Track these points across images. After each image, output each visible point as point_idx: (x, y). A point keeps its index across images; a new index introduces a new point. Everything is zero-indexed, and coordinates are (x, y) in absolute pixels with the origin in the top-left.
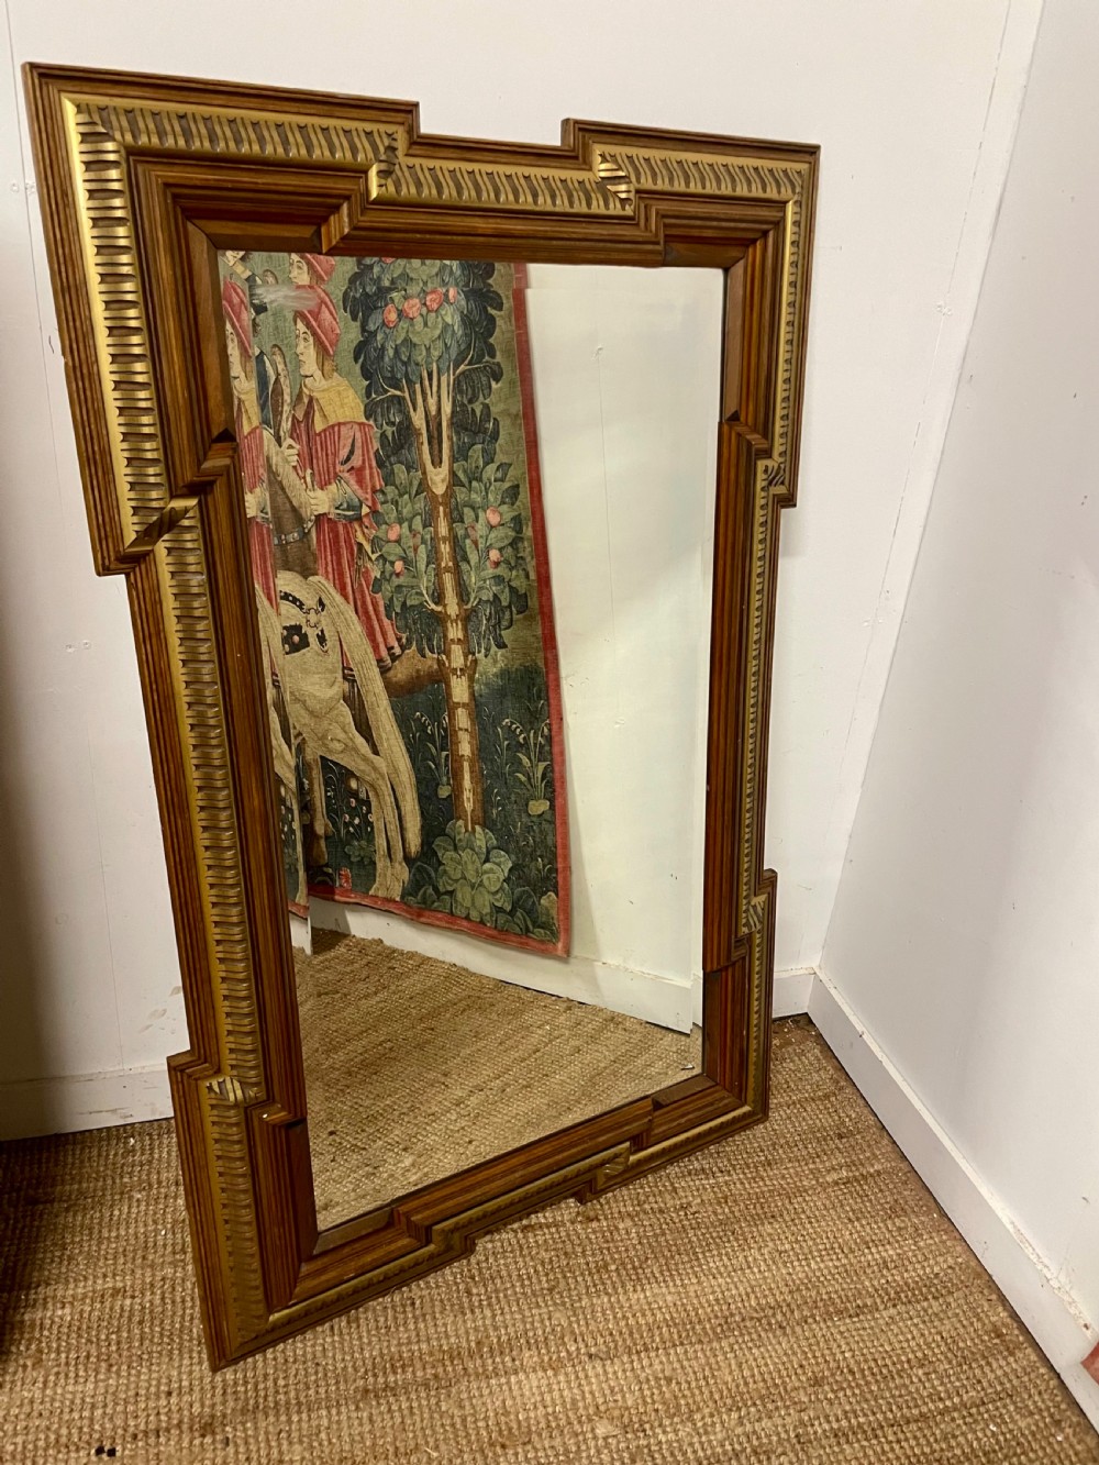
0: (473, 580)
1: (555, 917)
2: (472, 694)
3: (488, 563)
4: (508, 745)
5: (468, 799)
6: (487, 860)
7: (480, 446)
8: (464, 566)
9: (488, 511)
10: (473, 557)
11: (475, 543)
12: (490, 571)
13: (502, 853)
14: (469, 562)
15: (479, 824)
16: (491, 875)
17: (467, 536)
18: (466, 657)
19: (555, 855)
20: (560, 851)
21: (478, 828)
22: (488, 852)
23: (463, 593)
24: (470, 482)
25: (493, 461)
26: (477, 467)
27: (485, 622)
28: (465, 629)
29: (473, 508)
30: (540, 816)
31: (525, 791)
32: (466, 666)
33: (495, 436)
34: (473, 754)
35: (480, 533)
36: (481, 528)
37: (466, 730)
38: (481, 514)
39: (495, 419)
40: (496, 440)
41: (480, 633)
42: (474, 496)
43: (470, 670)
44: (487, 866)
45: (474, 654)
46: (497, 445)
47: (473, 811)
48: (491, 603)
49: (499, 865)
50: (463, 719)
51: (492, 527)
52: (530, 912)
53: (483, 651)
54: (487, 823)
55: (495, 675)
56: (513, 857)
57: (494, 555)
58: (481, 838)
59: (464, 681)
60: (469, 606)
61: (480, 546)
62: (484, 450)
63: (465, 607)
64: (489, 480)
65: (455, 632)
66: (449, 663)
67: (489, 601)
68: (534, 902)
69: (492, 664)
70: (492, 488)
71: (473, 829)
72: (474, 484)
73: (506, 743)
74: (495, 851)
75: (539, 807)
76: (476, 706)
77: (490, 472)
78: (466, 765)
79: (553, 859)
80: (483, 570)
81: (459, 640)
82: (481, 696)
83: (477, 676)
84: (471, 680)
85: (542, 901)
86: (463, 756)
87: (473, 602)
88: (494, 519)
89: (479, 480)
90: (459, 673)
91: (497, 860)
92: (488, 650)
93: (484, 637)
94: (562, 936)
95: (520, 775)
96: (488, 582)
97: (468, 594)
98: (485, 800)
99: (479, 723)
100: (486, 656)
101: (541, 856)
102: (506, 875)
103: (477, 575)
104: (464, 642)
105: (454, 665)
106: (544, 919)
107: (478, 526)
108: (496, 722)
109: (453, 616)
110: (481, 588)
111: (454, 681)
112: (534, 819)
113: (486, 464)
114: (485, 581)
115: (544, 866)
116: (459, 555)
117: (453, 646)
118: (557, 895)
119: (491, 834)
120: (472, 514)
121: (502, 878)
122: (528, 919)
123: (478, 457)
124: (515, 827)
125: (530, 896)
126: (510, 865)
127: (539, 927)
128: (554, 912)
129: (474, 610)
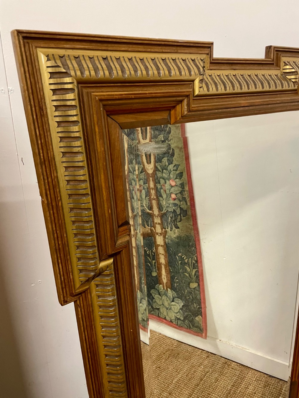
0: (164, 203)
1: (202, 324)
2: (165, 242)
3: (170, 198)
4: (181, 263)
5: (164, 278)
6: (173, 301)
7: (167, 158)
8: (161, 198)
9: (170, 181)
10: (164, 196)
11: (165, 191)
12: (172, 201)
13: (179, 299)
14: (162, 197)
15: (170, 288)
16: (175, 307)
17: (161, 188)
18: (162, 229)
19: (201, 303)
20: (202, 301)
21: (169, 289)
22: (173, 299)
23: (160, 208)
24: (163, 170)
25: (172, 164)
26: (165, 165)
27: (170, 218)
28: (161, 220)
29: (164, 179)
30: (194, 288)
31: (188, 280)
32: (162, 232)
33: (173, 155)
34: (166, 262)
35: (167, 188)
36: (167, 186)
37: (163, 254)
38: (167, 181)
39: (173, 149)
40: (173, 156)
41: (168, 222)
42: (164, 175)
43: (164, 234)
44: (173, 303)
45: (165, 229)
46: (174, 158)
47: (167, 283)
48: (172, 213)
49: (178, 303)
50: (161, 250)
51: (172, 186)
52: (192, 321)
53: (169, 228)
54: (173, 288)
55: (174, 237)
56: (184, 302)
57: (173, 196)
58: (170, 293)
59: (162, 237)
60: (163, 212)
61: (167, 192)
62: (168, 160)
63: (161, 212)
64: (171, 170)
65: (157, 220)
66: (155, 231)
67: (171, 212)
68: (193, 318)
69: (173, 234)
70: (172, 173)
71: (167, 290)
72: (164, 171)
73: (180, 262)
74: (177, 298)
75: (194, 285)
76: (167, 247)
77: (171, 167)
78: (163, 267)
79: (200, 304)
80: (169, 200)
81: (159, 223)
82: (169, 244)
83: (167, 236)
84: (164, 237)
85: (196, 318)
86: (161, 263)
87: (164, 211)
88: (173, 184)
89: (166, 169)
90: (159, 234)
91: (177, 302)
92: (171, 229)
93: (170, 224)
94: (204, 332)
95: (186, 274)
96: (171, 205)
97: (162, 208)
98: (172, 279)
99: (168, 253)
100: (171, 231)
101: (195, 303)
102: (181, 307)
103: (166, 202)
104: (162, 224)
105: (157, 231)
106: (197, 325)
107: (166, 185)
108: (175, 254)
109: (157, 215)
110: (167, 207)
111: (157, 237)
112: (192, 290)
113: (169, 164)
114: (169, 205)
115: (197, 306)
116: (159, 195)
117: (156, 225)
118: (202, 316)
119: (174, 292)
120: (164, 181)
121: (179, 308)
122: (190, 324)
123: (166, 162)
124: (185, 292)
125: (191, 316)
126: (183, 304)
127: (195, 327)
128: (201, 323)
129: (165, 214)
